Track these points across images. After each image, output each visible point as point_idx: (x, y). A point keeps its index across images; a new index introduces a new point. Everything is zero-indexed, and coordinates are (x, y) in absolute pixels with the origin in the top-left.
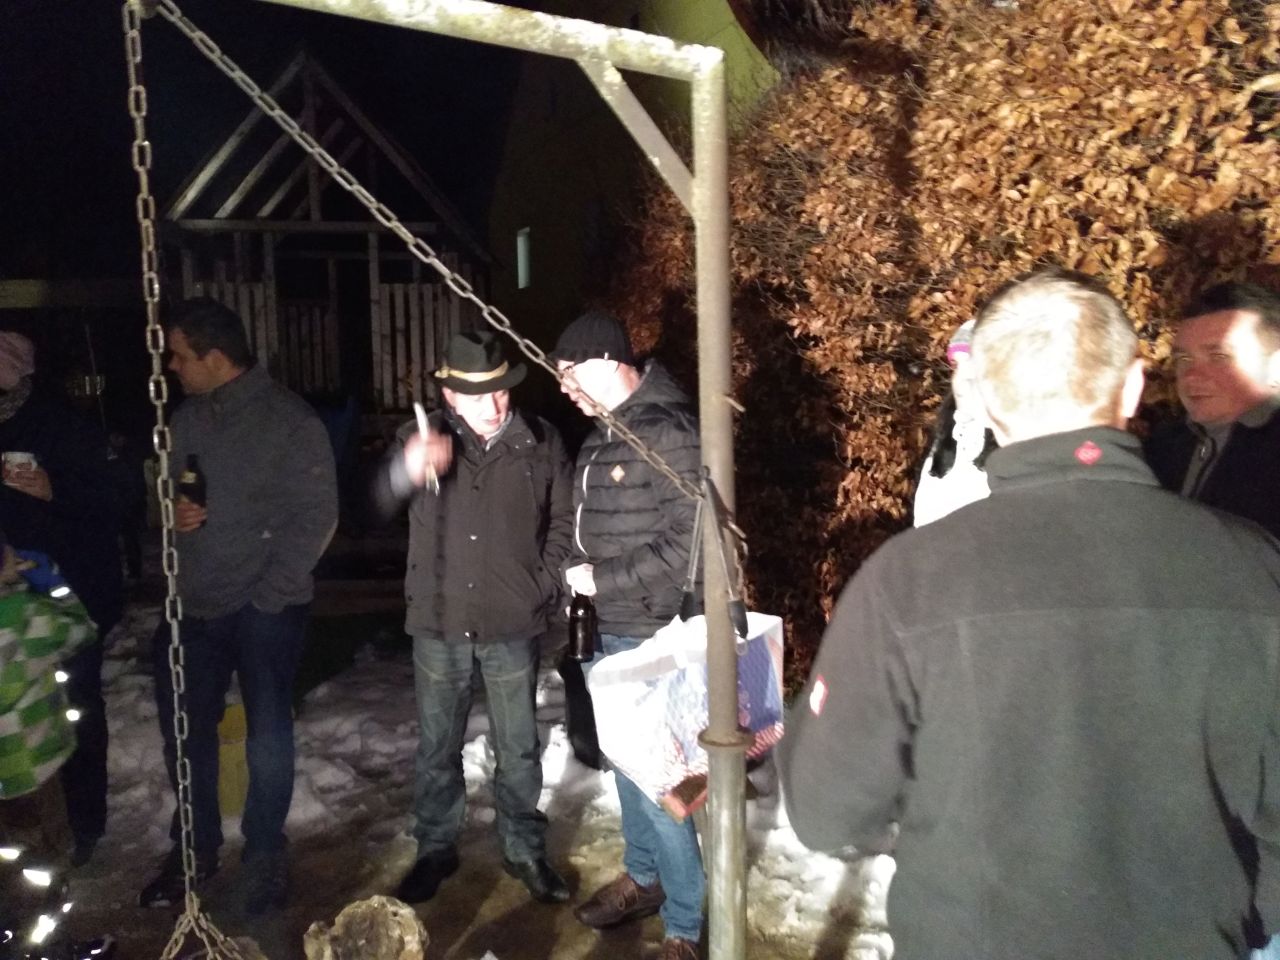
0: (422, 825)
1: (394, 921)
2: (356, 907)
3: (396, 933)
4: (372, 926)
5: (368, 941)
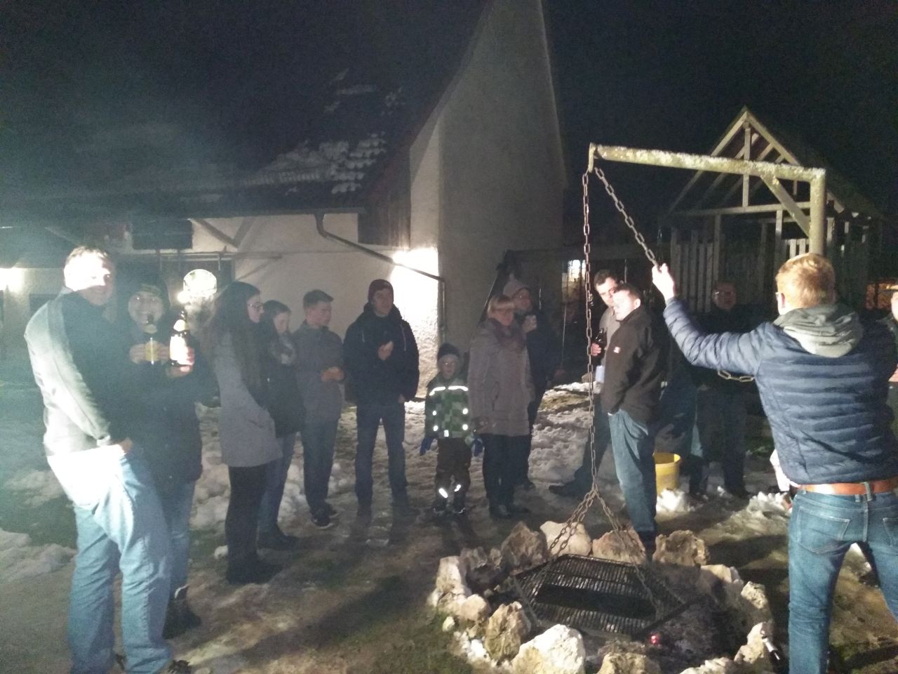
1: (695, 542)
2: (680, 532)
3: (695, 547)
4: (684, 541)
5: (682, 546)
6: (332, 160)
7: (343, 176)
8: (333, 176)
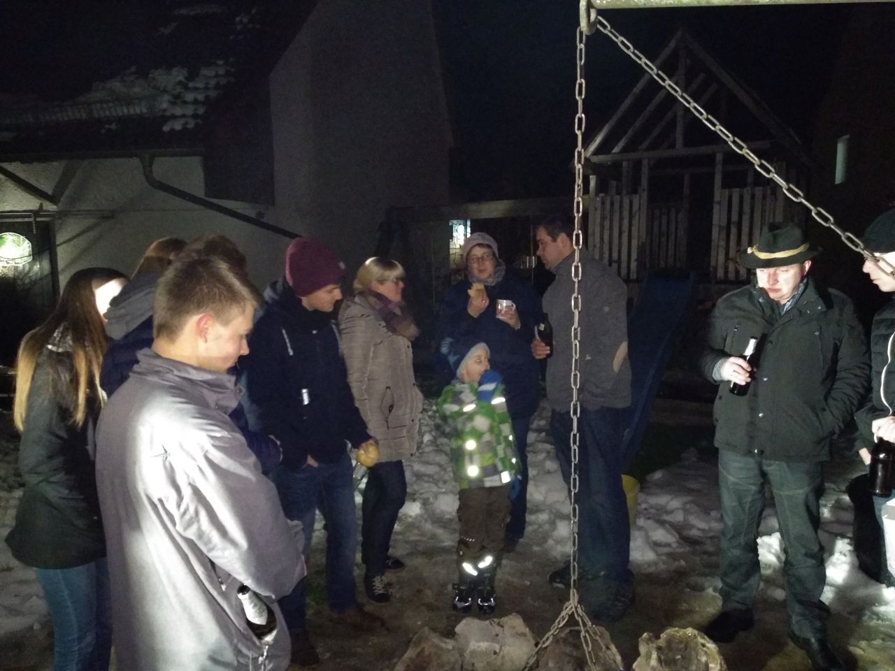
0: (725, 588)
1: (703, 650)
2: (675, 631)
3: (704, 659)
4: (686, 648)
5: (683, 658)
6: (165, 91)
7: (178, 111)
8: (164, 110)
